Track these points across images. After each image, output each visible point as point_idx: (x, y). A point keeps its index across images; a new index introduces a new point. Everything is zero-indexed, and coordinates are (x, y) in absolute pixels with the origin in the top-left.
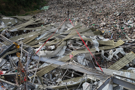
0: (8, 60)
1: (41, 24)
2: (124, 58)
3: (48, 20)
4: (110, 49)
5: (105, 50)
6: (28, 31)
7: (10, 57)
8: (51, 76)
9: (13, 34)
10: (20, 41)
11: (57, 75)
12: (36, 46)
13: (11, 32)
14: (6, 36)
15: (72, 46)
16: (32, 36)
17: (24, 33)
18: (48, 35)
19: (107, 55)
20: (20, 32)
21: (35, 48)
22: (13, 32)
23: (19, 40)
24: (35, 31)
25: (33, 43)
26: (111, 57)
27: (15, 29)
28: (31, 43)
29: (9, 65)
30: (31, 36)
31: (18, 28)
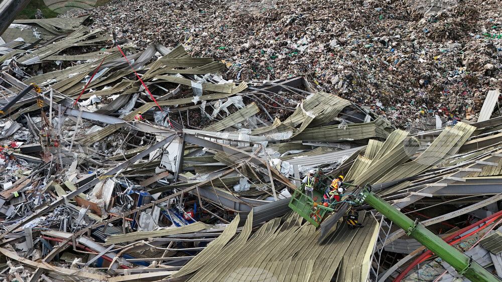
0: (25, 125)
1: (103, 44)
2: (237, 114)
3: (124, 32)
4: (217, 100)
5: (208, 101)
6: (66, 64)
7: (28, 118)
8: (104, 146)
9: (30, 70)
10: (46, 86)
11: (114, 144)
12: (83, 97)
13: (25, 66)
14: (14, 75)
15: (147, 93)
16: (75, 74)
17: (57, 67)
18: (110, 72)
19: (210, 109)
20: (47, 66)
21: (81, 101)
22: (29, 66)
23: (45, 83)
24: (83, 62)
25: (76, 90)
26: (216, 112)
27: (33, 58)
28: (72, 91)
29: (26, 133)
30: (72, 74)
31: (43, 55)
